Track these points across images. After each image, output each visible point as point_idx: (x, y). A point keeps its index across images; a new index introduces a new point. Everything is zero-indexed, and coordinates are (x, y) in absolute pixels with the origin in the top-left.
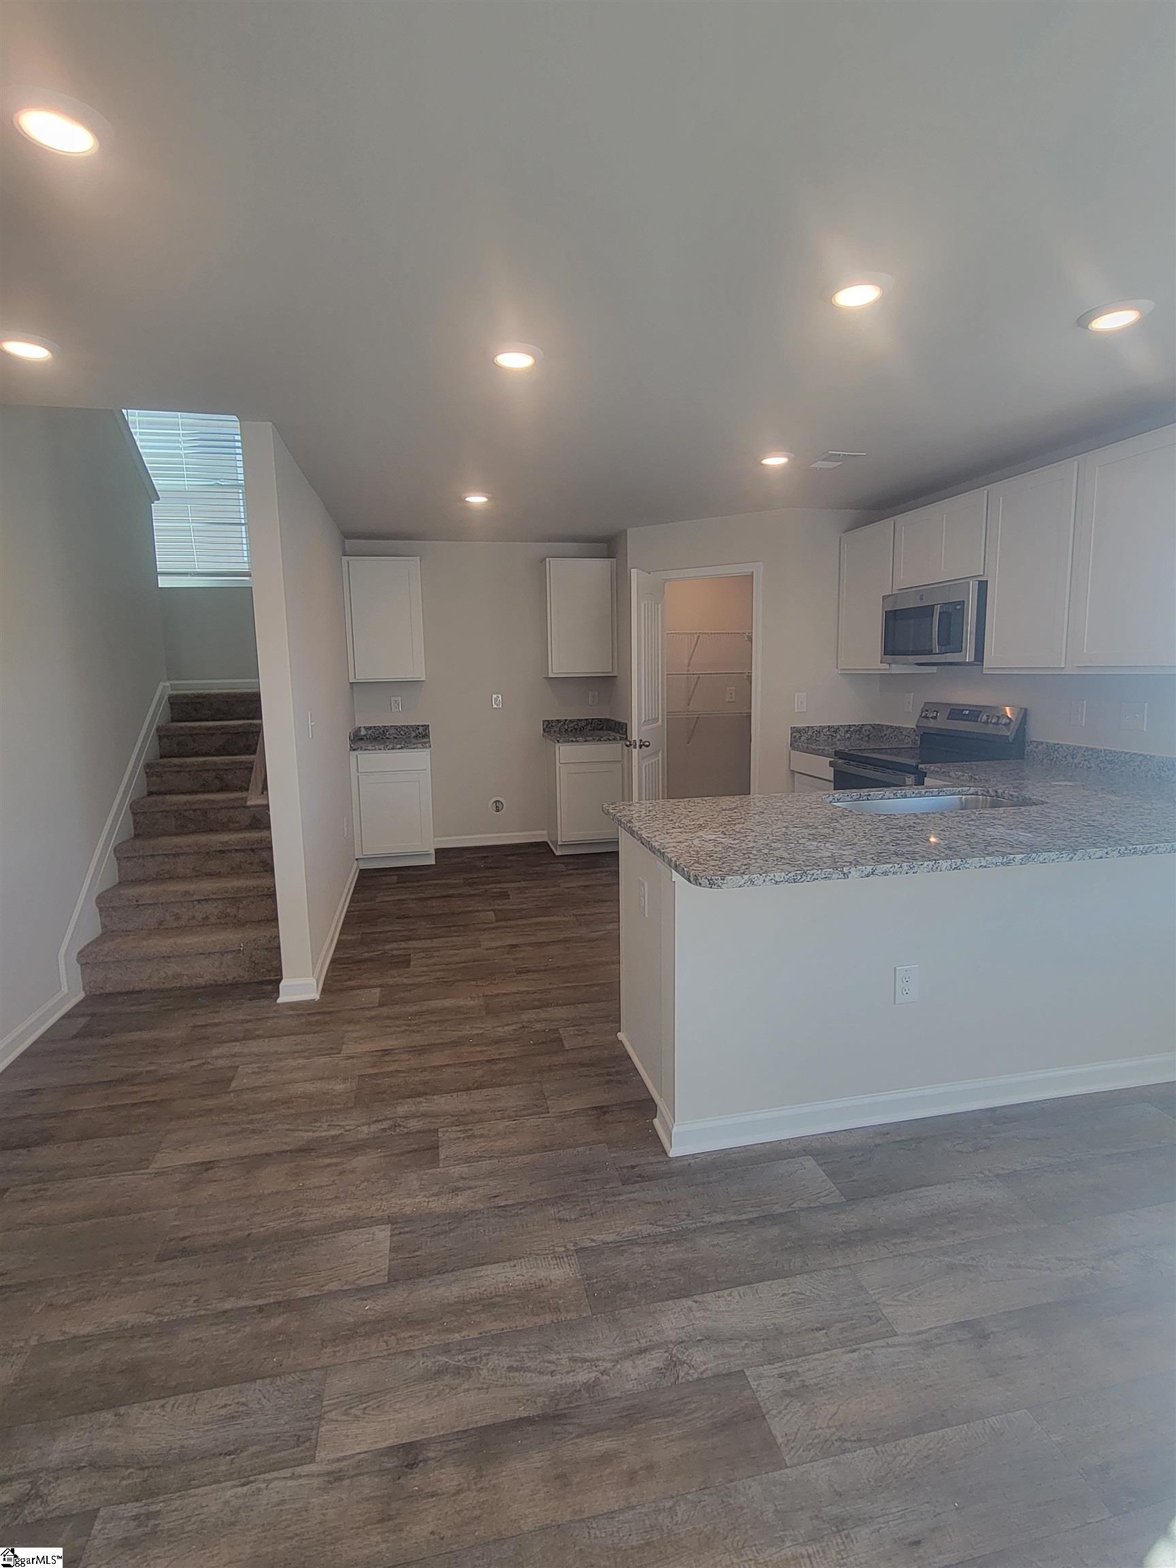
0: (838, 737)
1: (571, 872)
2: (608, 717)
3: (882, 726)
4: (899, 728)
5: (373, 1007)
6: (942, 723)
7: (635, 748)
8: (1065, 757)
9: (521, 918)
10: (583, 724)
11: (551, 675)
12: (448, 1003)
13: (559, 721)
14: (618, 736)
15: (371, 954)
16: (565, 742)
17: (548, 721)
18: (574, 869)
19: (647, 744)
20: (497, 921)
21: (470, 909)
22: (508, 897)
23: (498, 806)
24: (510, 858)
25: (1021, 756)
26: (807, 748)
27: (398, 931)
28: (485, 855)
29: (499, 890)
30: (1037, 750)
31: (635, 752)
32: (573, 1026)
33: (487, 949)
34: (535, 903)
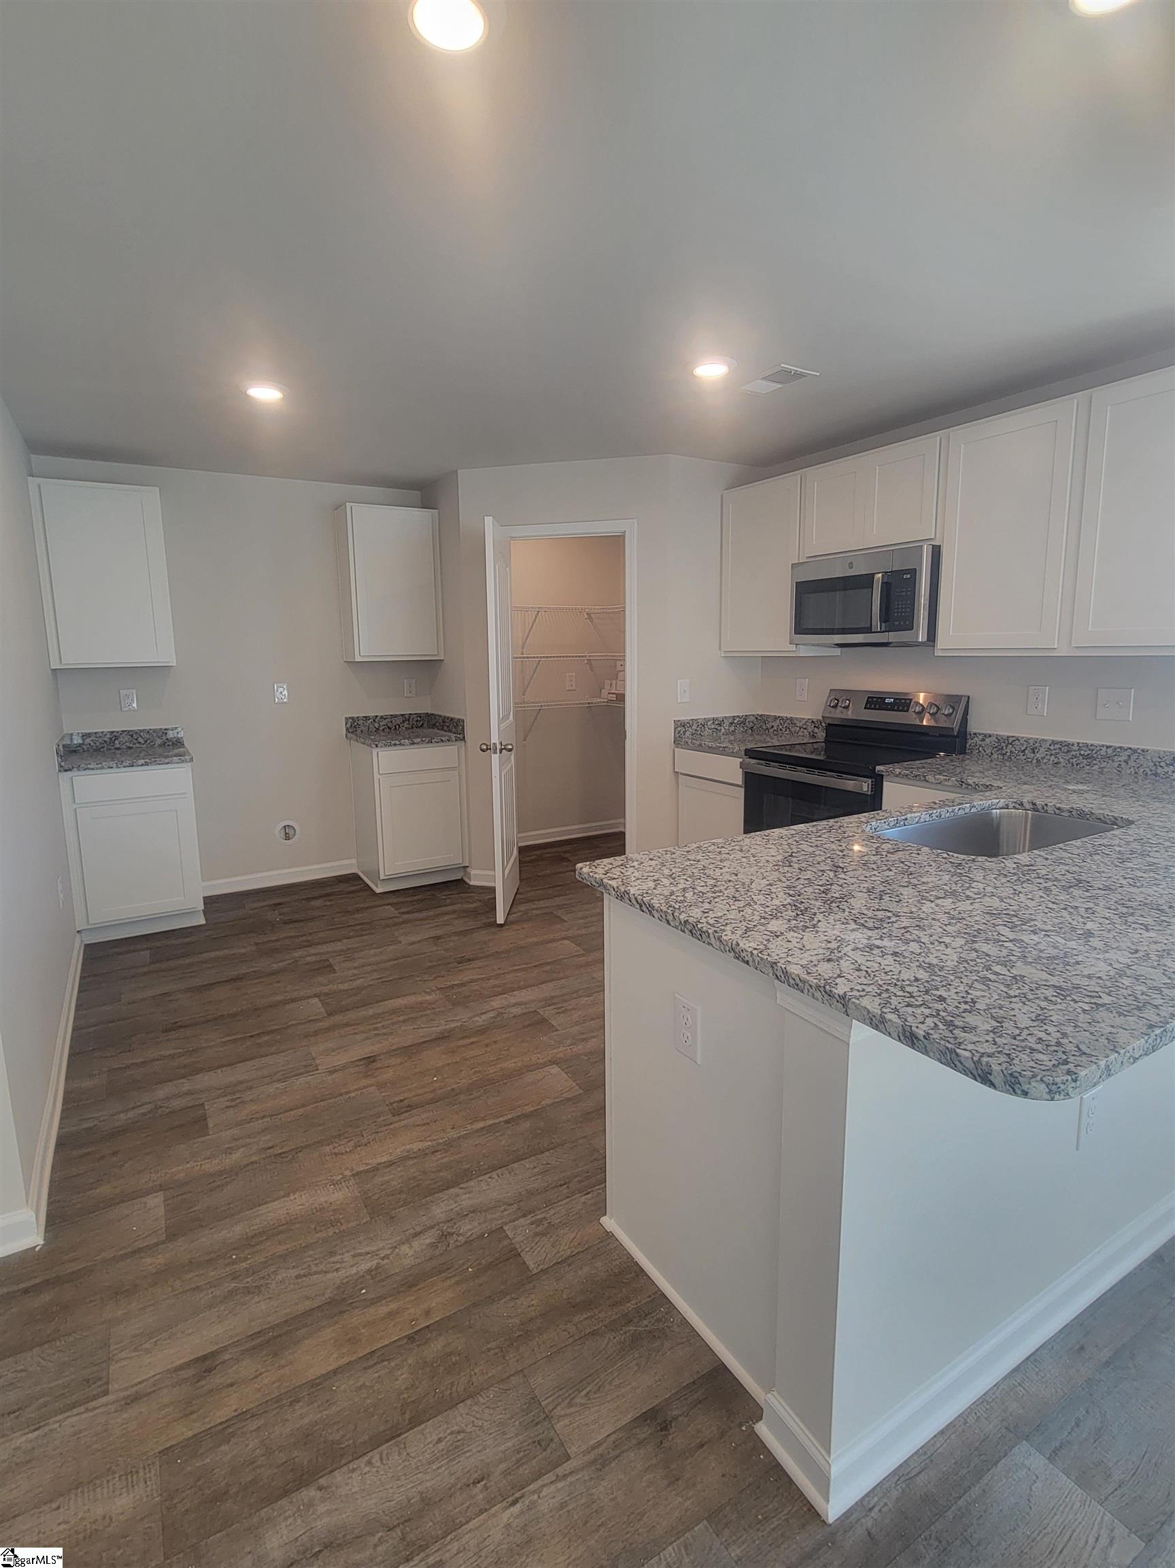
0: (723, 730)
1: (406, 916)
2: (429, 712)
3: (768, 716)
4: (791, 719)
5: (157, 1244)
6: (857, 712)
7: (495, 753)
8: (1024, 751)
9: (365, 1004)
10: (398, 722)
11: (358, 659)
12: (297, 1203)
13: (366, 718)
14: (453, 736)
15: (131, 1114)
16: (385, 745)
17: (352, 718)
18: (408, 913)
19: (510, 747)
20: (330, 1015)
21: (279, 998)
22: (330, 968)
23: (288, 832)
24: (313, 903)
25: (963, 751)
26: (700, 745)
27: (172, 1057)
28: (276, 901)
29: (314, 959)
30: (983, 744)
31: (495, 758)
32: (524, 1216)
33: (331, 1072)
34: (376, 975)
